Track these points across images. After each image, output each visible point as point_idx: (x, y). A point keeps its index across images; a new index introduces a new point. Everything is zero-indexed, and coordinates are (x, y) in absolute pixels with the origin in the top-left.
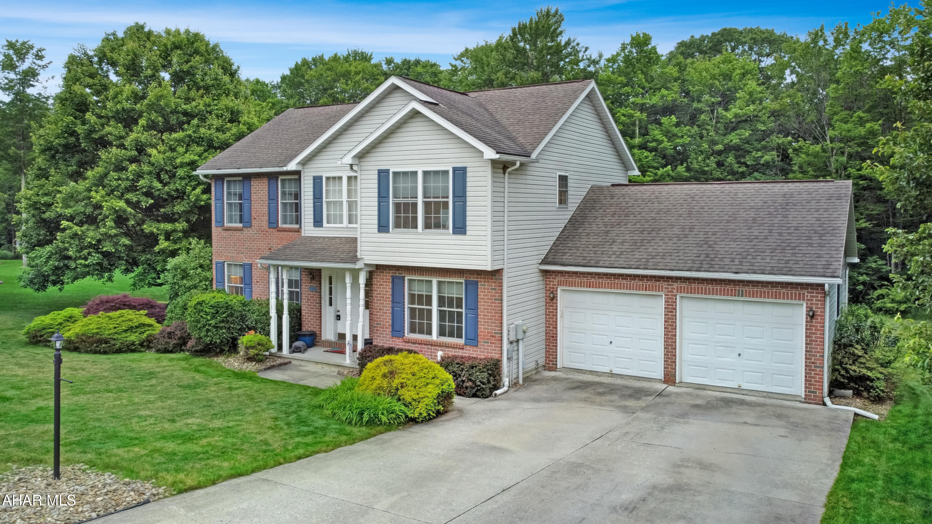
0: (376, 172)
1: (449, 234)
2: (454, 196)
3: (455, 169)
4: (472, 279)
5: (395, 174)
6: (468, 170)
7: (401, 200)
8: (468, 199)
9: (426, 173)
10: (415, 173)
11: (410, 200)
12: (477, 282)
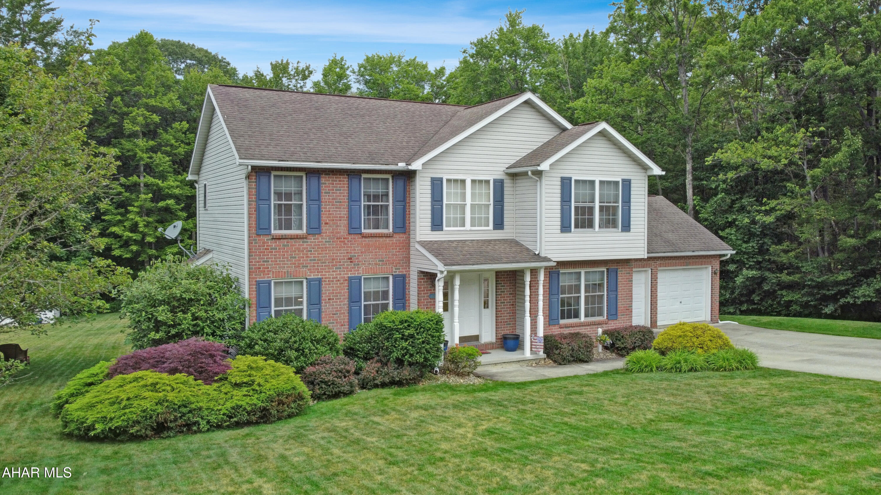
0: (559, 179)
1: (618, 232)
2: (623, 202)
3: (623, 180)
4: (613, 267)
5: (576, 181)
6: (632, 181)
7: (581, 205)
8: (632, 204)
9: (601, 182)
10: (592, 182)
11: (588, 205)
12: (617, 269)
